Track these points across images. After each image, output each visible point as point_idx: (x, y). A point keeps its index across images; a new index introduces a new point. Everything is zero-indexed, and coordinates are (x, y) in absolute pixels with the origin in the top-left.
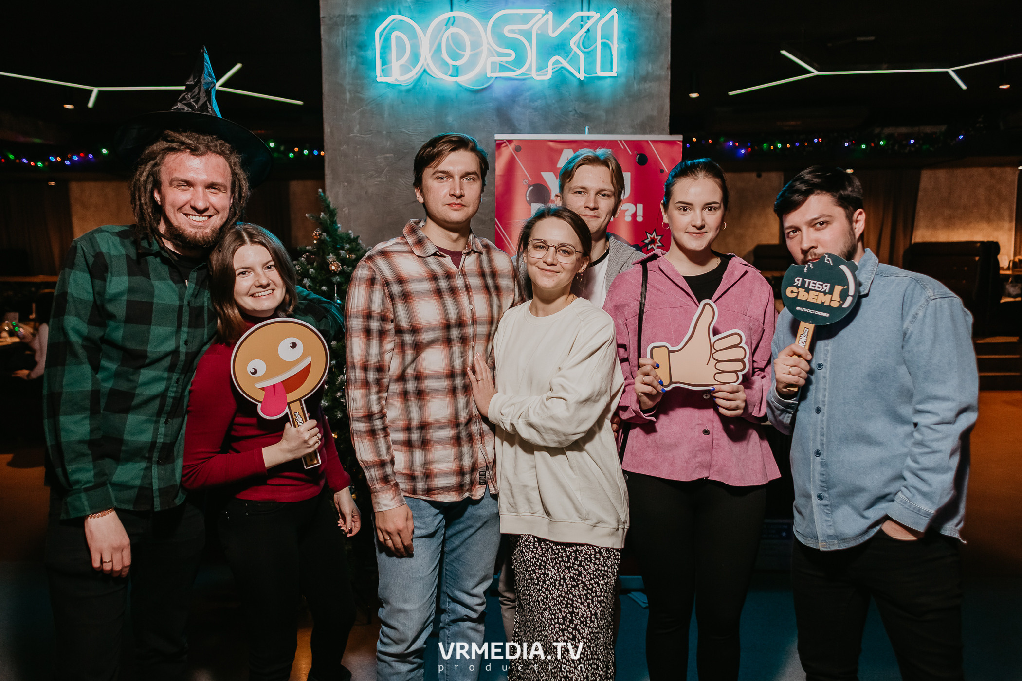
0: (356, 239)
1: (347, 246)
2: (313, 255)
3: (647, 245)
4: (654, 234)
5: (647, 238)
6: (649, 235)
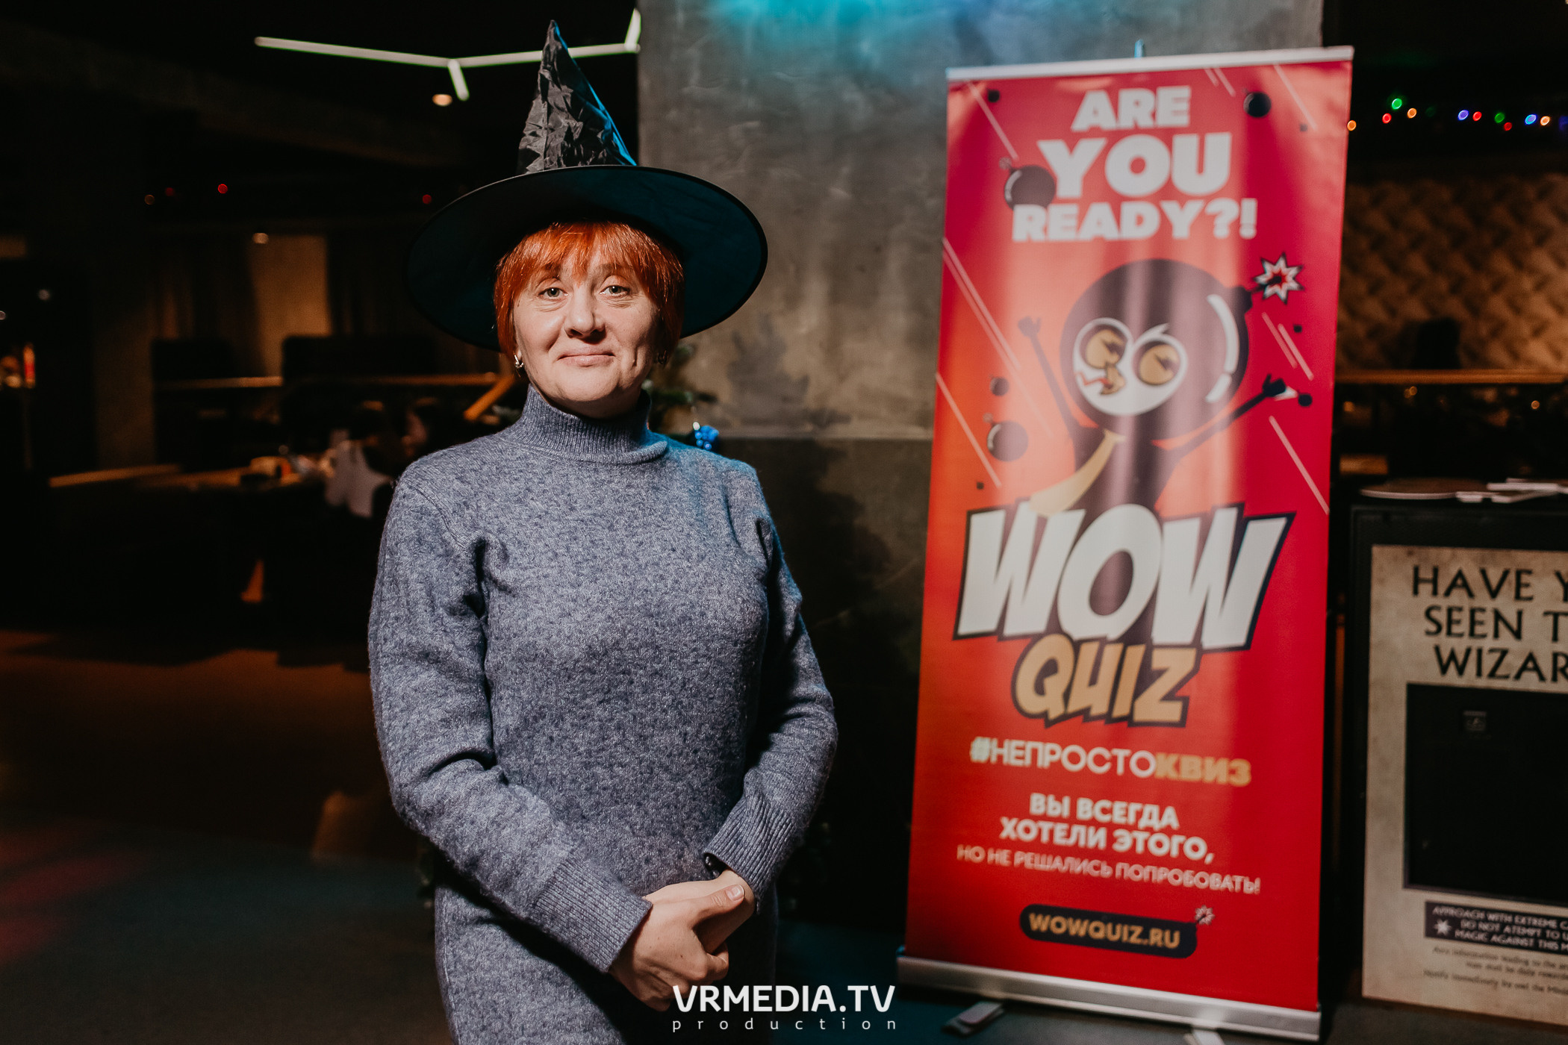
3: (1263, 287)
4: (1281, 263)
5: (1263, 272)
6: (1268, 267)
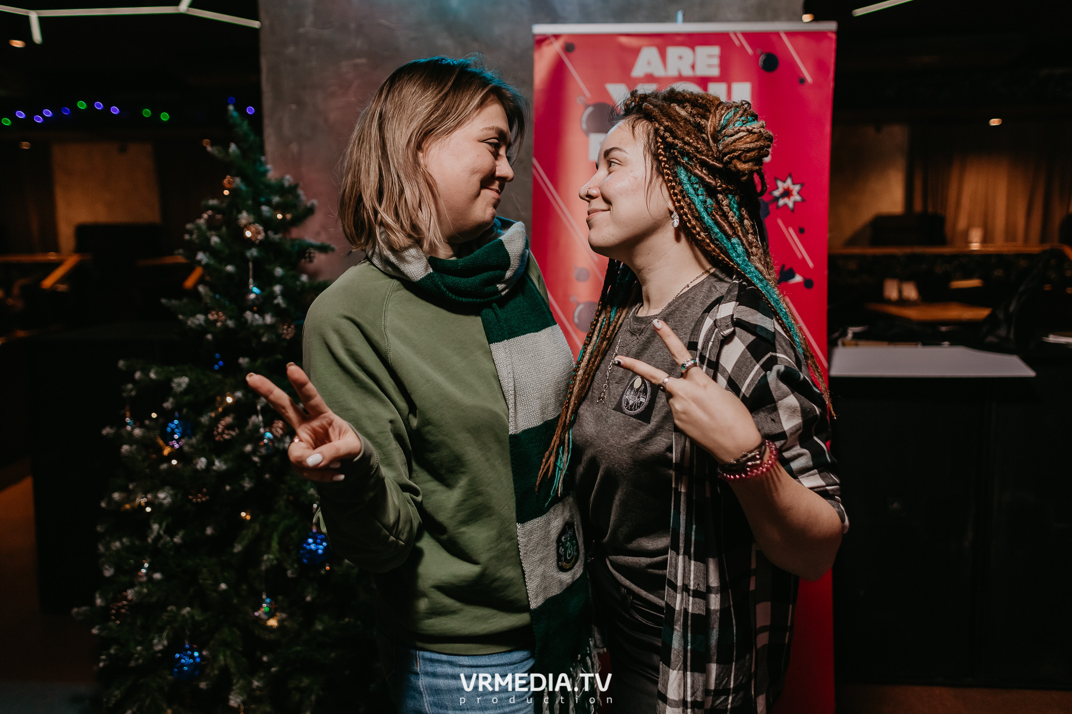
0: (293, 189)
1: (276, 199)
2: (218, 213)
3: (777, 199)
5: (777, 188)
6: (780, 184)
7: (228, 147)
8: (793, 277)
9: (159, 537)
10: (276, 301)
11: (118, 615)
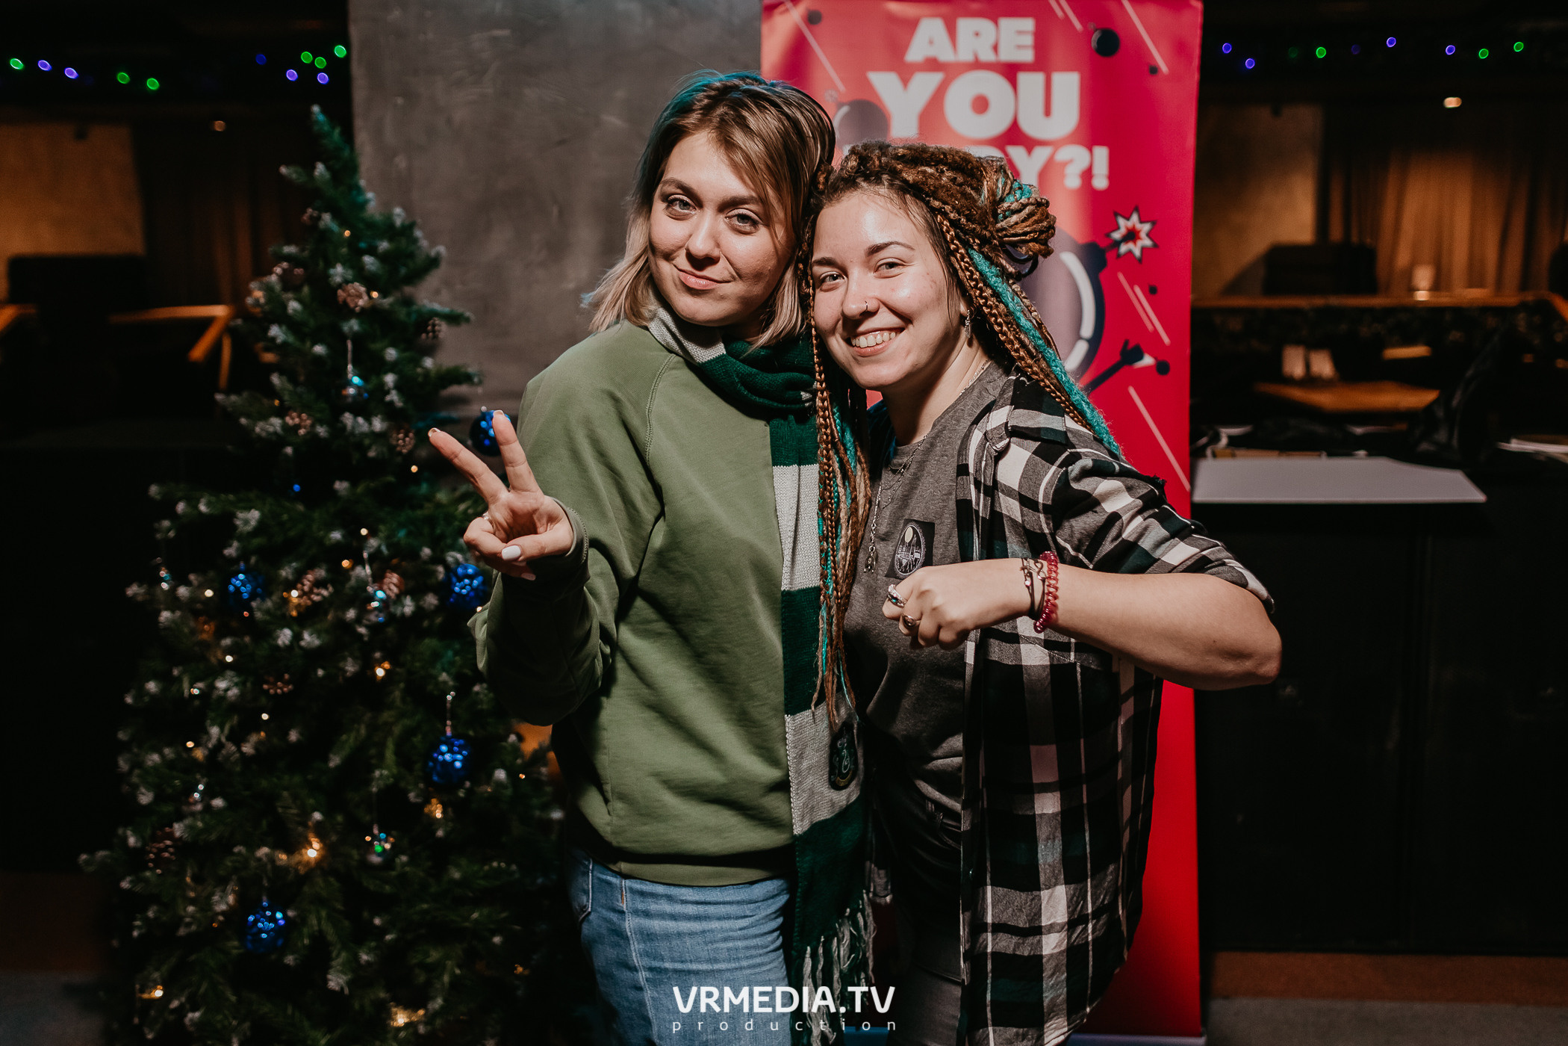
0: (408, 229)
1: (384, 245)
2: (298, 265)
3: (1117, 244)
4: (1135, 218)
5: (1117, 228)
6: (1121, 221)
7: (314, 168)
8: (1141, 358)
9: (220, 746)
10: (388, 398)
11: (159, 861)
